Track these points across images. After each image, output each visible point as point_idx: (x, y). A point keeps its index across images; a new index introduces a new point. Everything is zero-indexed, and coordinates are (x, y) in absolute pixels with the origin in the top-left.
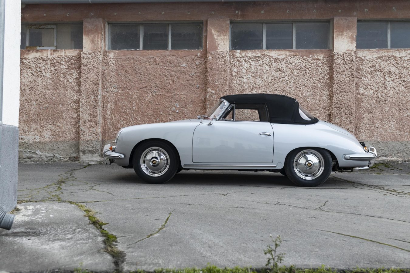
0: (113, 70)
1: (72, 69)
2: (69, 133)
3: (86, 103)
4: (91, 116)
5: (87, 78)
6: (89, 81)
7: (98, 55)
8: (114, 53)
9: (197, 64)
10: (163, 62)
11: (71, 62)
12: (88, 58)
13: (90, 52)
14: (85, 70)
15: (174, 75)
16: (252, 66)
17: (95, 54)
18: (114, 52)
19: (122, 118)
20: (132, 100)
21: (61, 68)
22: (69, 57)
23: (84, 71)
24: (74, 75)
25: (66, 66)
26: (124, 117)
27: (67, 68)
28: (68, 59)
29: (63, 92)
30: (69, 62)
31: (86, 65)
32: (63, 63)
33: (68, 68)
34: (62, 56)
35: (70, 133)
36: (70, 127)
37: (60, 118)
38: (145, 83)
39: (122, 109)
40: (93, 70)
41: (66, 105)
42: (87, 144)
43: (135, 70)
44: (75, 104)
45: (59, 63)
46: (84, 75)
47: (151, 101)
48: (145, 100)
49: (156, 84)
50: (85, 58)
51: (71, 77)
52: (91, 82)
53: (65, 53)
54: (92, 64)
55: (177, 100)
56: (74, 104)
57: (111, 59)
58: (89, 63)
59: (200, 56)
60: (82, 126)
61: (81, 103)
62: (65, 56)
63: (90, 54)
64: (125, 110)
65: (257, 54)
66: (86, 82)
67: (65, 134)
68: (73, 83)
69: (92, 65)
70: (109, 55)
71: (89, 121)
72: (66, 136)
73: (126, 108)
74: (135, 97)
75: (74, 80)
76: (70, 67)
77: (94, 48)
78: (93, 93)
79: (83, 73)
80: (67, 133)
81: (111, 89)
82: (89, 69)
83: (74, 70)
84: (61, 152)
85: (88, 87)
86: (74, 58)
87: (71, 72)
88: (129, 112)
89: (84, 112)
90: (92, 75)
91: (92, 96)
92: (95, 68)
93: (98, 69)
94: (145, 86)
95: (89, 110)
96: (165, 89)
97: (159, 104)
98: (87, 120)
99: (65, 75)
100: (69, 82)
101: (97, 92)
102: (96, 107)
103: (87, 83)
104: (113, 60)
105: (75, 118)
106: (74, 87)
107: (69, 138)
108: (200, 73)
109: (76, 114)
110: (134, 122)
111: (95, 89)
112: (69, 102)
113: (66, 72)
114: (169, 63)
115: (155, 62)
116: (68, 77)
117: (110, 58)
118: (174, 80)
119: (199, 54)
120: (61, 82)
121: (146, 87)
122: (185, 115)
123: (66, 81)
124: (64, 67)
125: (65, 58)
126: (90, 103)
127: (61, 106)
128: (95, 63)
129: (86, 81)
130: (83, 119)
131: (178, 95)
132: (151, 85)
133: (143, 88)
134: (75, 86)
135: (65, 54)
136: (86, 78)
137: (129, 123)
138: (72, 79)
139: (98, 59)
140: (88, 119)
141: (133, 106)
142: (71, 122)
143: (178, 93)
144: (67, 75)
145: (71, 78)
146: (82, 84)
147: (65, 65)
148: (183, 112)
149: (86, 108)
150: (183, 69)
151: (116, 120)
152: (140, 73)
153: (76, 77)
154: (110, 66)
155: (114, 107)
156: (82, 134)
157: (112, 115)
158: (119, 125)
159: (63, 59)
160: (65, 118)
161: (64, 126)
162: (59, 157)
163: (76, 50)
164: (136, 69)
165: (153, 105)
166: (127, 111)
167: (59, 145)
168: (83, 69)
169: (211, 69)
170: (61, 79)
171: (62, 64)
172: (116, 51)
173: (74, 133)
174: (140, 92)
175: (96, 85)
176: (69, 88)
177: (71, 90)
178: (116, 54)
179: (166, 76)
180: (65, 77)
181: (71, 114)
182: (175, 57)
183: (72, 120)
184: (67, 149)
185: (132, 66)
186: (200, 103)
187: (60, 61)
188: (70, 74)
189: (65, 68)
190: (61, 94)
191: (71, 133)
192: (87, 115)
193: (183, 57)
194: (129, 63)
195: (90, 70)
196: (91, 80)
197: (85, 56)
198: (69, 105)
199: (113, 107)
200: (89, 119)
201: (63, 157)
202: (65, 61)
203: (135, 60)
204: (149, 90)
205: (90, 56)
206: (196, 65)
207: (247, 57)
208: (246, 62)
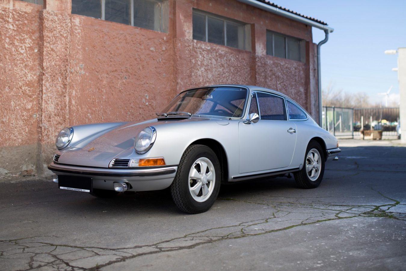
0: (79, 42)
1: (23, 32)
2: (20, 133)
3: (51, 88)
4: (58, 108)
5: (52, 50)
6: (55, 55)
7: (67, 19)
8: (80, 20)
9: (164, 49)
10: (133, 41)
11: (22, 21)
12: (54, 21)
13: (57, 12)
14: (49, 38)
15: (144, 59)
16: (205, 59)
17: (63, 17)
18: (80, 18)
19: (90, 111)
20: (101, 87)
21: (6, 28)
22: (20, 12)
23: (47, 39)
24: (26, 41)
25: (15, 26)
26: (93, 110)
27: (15, 29)
28: (18, 16)
29: (10, 66)
30: (18, 21)
31: (51, 31)
32: (11, 20)
33: (17, 30)
34: (9, 8)
35: (22, 133)
36: (21, 123)
37: (6, 109)
38: (115, 65)
39: (90, 99)
40: (61, 39)
41: (15, 89)
42: (53, 150)
43: (105, 47)
44: (29, 87)
45: (3, 19)
46: (48, 45)
47: (122, 89)
48: (115, 87)
49: (126, 69)
50: (50, 19)
51: (22, 45)
52: (58, 57)
53: (14, 5)
54: (60, 30)
55: (147, 91)
56: (27, 88)
57: (77, 28)
58: (55, 29)
59: (166, 41)
60: (45, 121)
61: (45, 88)
62: (13, 10)
63: (57, 16)
64: (94, 100)
65: (208, 47)
66: (50, 56)
67: (14, 134)
68: (25, 55)
69: (59, 32)
70: (74, 21)
71: (55, 115)
72: (15, 138)
73: (94, 96)
74: (105, 82)
75: (26, 49)
76: (20, 28)
77: (61, 7)
78: (60, 73)
79: (47, 42)
80: (17, 133)
81: (77, 69)
82: (55, 37)
83: (27, 35)
84: (7, 164)
85: (53, 63)
86: (26, 15)
87: (22, 37)
88: (98, 103)
89: (49, 101)
90: (59, 47)
91: (59, 78)
92: (63, 37)
93: (67, 38)
94: (115, 69)
95: (55, 98)
96: (135, 75)
97: (130, 94)
98: (53, 114)
99: (12, 41)
100: (19, 53)
101: (65, 72)
102: (65, 93)
103: (51, 58)
104: (79, 29)
105: (29, 109)
106: (27, 61)
107: (20, 140)
108: (166, 60)
109: (31, 104)
110: (104, 117)
111: (63, 69)
112: (20, 84)
113: (15, 35)
114: (139, 43)
115: (125, 39)
116: (17, 44)
117: (75, 26)
118: (143, 65)
119: (165, 38)
120: (6, 51)
121: (116, 71)
122: (154, 109)
123: (13, 49)
124: (11, 27)
125: (14, 13)
126: (57, 87)
127: (7, 90)
128: (62, 29)
129: (50, 54)
130: (47, 111)
131: (147, 83)
132: (122, 69)
133: (112, 72)
134: (28, 59)
135: (14, 7)
136: (50, 49)
137: (99, 118)
138: (23, 47)
139: (67, 25)
140: (54, 112)
141: (102, 95)
142: (23, 116)
143: (148, 82)
144: (16, 40)
145: (21, 47)
146: (46, 59)
147: (13, 25)
148: (153, 104)
149: (52, 96)
150: (152, 53)
151: (83, 114)
152: (109, 51)
153: (29, 46)
154: (75, 36)
155: (81, 95)
156: (46, 135)
157: (79, 107)
158: (87, 120)
159: (11, 14)
160: (13, 110)
161: (12, 122)
162: (4, 174)
163: (30, 5)
164: (105, 45)
165: (124, 95)
166: (95, 101)
167: (4, 152)
168: (47, 36)
169: (180, 58)
170: (7, 46)
171: (8, 22)
172: (82, 17)
173: (27, 133)
174: (110, 77)
175: (63, 61)
176: (19, 62)
177: (22, 65)
178: (82, 21)
179: (136, 59)
180: (12, 44)
181: (23, 104)
182: (144, 37)
183: (25, 113)
184: (17, 159)
185: (101, 41)
186: (167, 95)
187: (6, 17)
188: (21, 39)
189: (13, 30)
190: (7, 71)
191: (24, 133)
192: (53, 106)
193: (151, 39)
194: (97, 36)
195: (56, 39)
196: (58, 53)
197: (51, 17)
198: (20, 89)
199: (79, 96)
200: (56, 111)
201: (10, 171)
202: (14, 18)
203: (105, 34)
204: (119, 75)
205: (56, 18)
206: (163, 51)
207: (201, 48)
208: (200, 54)
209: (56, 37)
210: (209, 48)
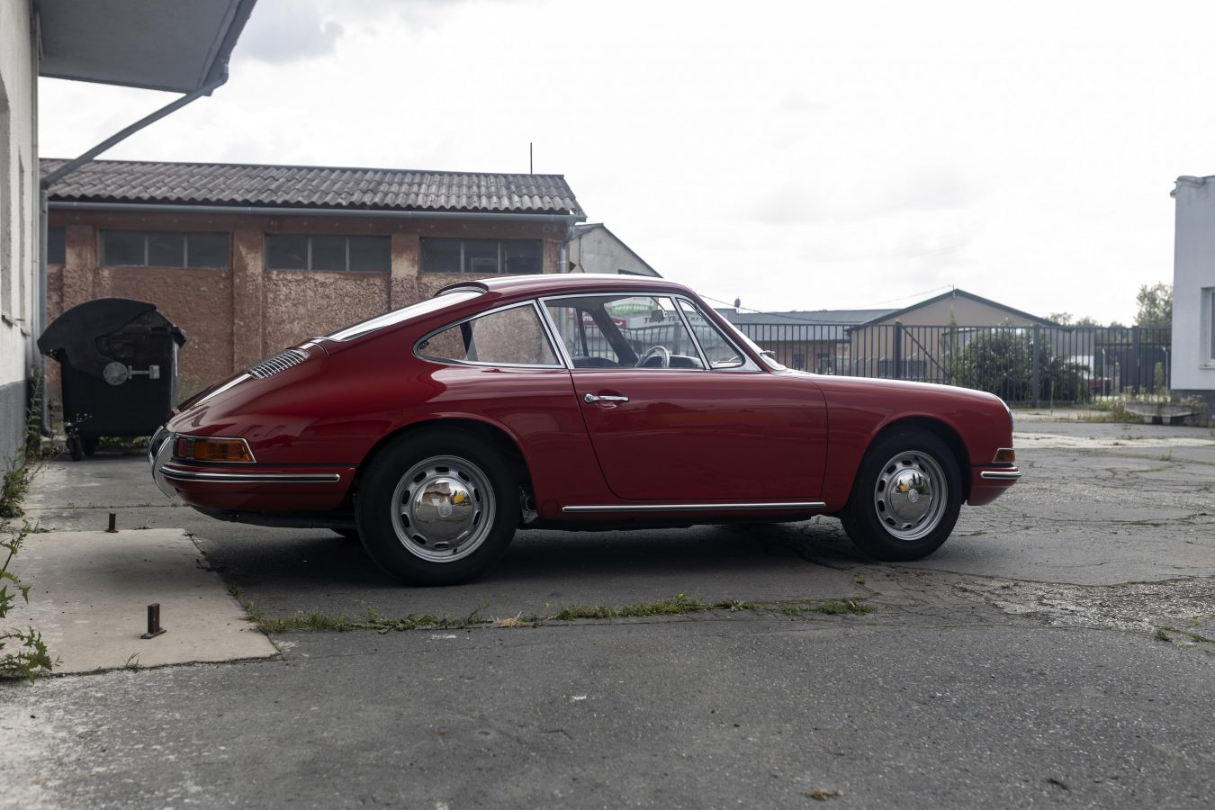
0: (108, 292)
1: (51, 290)
7: (86, 274)
8: (109, 271)
9: (222, 287)
10: (176, 284)
12: (73, 277)
13: (76, 269)
14: (69, 293)
15: (191, 301)
16: (292, 292)
17: (82, 273)
18: (109, 269)
23: (67, 295)
24: (53, 298)
31: (70, 287)
40: (81, 293)
43: (139, 294)
46: (68, 300)
50: (69, 277)
51: (49, 301)
55: (194, 333)
57: (106, 279)
58: (75, 284)
59: (225, 278)
63: (76, 272)
65: (299, 276)
68: (52, 309)
69: (80, 286)
70: (102, 273)
75: (53, 305)
77: (81, 263)
79: (66, 298)
82: (74, 291)
83: (54, 292)
86: (52, 275)
87: (50, 294)
92: (84, 290)
93: (88, 291)
104: (109, 280)
106: (54, 314)
108: (226, 299)
114: (185, 285)
115: (165, 283)
117: (103, 278)
118: (190, 307)
119: (223, 275)
128: (82, 284)
136: (70, 303)
138: (51, 303)
143: (196, 325)
148: (203, 348)
150: (203, 294)
152: (144, 297)
153: (56, 302)
154: (103, 287)
163: (55, 266)
164: (139, 292)
168: (67, 291)
169: (239, 295)
172: (112, 268)
178: (112, 271)
179: (180, 302)
182: (192, 277)
185: (134, 288)
186: (226, 338)
193: (202, 278)
197: (69, 275)
203: (139, 280)
205: (76, 275)
206: (220, 289)
207: (286, 279)
208: (284, 286)
209: (76, 292)
210: (301, 277)
